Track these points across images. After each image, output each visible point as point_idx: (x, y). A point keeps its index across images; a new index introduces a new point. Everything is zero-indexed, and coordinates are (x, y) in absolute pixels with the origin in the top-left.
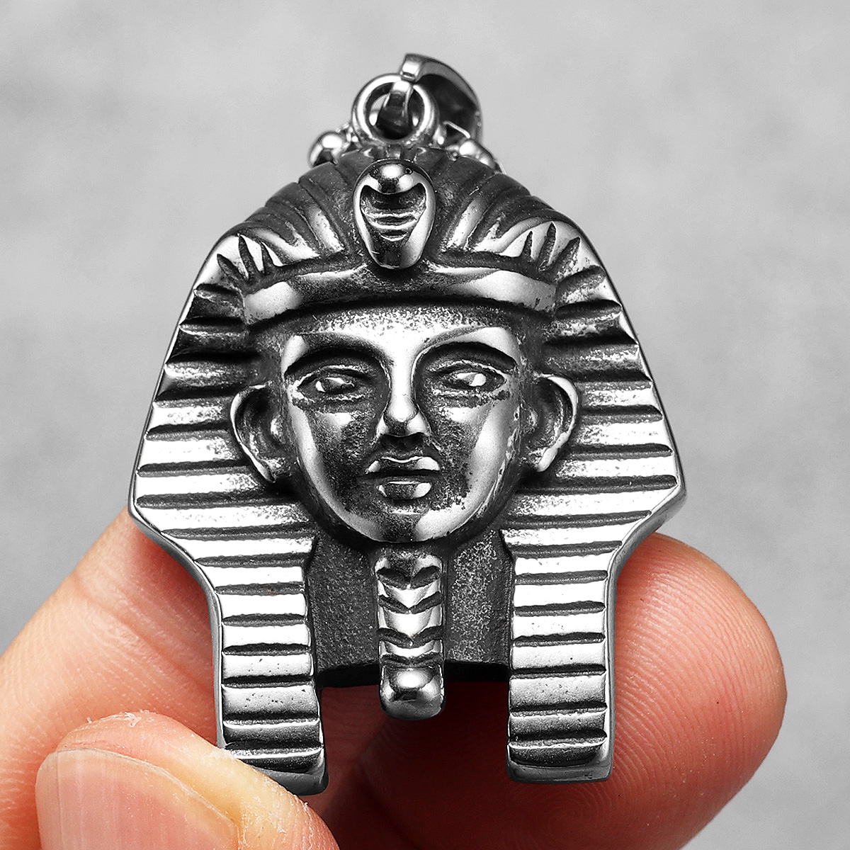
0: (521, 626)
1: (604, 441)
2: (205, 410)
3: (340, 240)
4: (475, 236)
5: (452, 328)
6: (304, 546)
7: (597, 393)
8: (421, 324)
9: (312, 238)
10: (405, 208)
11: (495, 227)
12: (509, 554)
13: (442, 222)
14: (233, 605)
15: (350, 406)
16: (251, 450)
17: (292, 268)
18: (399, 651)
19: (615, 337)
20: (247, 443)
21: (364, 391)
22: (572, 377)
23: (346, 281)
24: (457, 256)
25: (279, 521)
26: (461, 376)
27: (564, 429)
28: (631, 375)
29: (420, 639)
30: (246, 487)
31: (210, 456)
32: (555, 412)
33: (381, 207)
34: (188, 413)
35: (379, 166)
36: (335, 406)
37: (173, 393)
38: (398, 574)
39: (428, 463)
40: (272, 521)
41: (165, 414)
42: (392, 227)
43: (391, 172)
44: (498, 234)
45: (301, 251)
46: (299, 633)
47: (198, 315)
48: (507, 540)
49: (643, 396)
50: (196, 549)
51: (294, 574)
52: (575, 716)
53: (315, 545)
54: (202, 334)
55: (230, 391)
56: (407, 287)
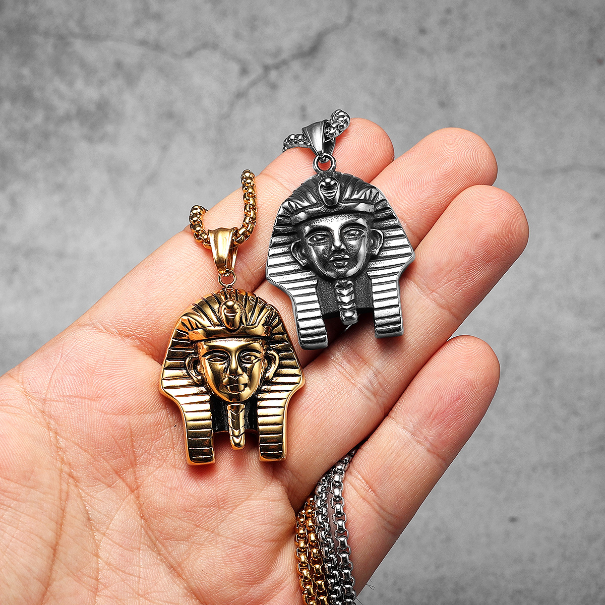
0: (375, 297)
1: (391, 245)
2: (284, 249)
3: (316, 200)
4: (351, 195)
5: (348, 220)
6: (315, 282)
7: (388, 233)
8: (340, 219)
9: (308, 200)
10: (332, 189)
11: (356, 192)
12: (370, 278)
13: (342, 193)
14: (298, 300)
15: (323, 244)
16: (298, 258)
17: (303, 209)
18: (344, 307)
19: (392, 217)
20: (296, 256)
21: (327, 239)
22: (381, 229)
23: (319, 210)
24: (348, 200)
25: (307, 276)
26: (352, 232)
27: (380, 243)
28: (397, 227)
29: (349, 303)
30: (297, 268)
31: (287, 261)
32: (378, 239)
33: (326, 190)
34: (279, 250)
35: (324, 179)
36: (319, 244)
37: (275, 245)
38: (342, 287)
39: (347, 257)
40: (305, 277)
41: (273, 251)
42: (329, 195)
43: (328, 180)
44: (357, 194)
45: (306, 204)
46: (317, 305)
47: (279, 224)
48: (369, 275)
49: (400, 232)
50: (286, 286)
51: (313, 290)
52: (392, 319)
53: (318, 281)
54: (281, 229)
55: (290, 243)
56: (335, 210)
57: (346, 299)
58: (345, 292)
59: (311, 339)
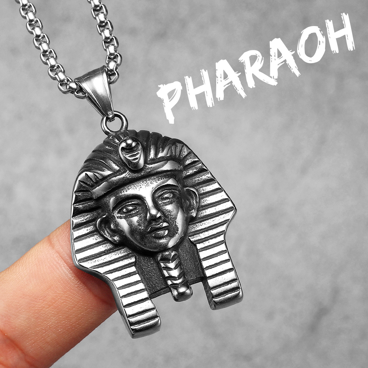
0: (205, 264)
1: (209, 202)
2: (89, 228)
3: (118, 166)
4: (156, 154)
5: (159, 182)
6: (133, 260)
7: (202, 189)
8: (150, 183)
9: (110, 168)
10: (135, 151)
11: (161, 149)
12: (194, 244)
13: (146, 152)
14: (118, 284)
15: (136, 215)
16: (107, 236)
17: (105, 178)
18: (175, 282)
19: (203, 171)
20: (105, 234)
21: (139, 208)
22: (193, 186)
23: (124, 177)
24: (154, 161)
25: (123, 255)
26: (166, 196)
27: (196, 202)
28: (211, 181)
29: (179, 277)
30: (109, 248)
31: (95, 241)
32: (193, 198)
33: (129, 153)
34: (84, 231)
35: (126, 140)
36: (132, 216)
37: (78, 226)
38: (166, 260)
39: (165, 224)
40: (120, 255)
41: (77, 234)
42: (134, 158)
43: (129, 142)
44: (163, 151)
45: (107, 173)
46: (141, 286)
47: (77, 201)
48: (192, 240)
49: (215, 186)
50: (101, 270)
51: (133, 269)
52: (230, 285)
53: (136, 258)
54: (81, 206)
55: (94, 220)
56: (142, 174)
57: (175, 273)
58: (172, 265)
59: (142, 325)
